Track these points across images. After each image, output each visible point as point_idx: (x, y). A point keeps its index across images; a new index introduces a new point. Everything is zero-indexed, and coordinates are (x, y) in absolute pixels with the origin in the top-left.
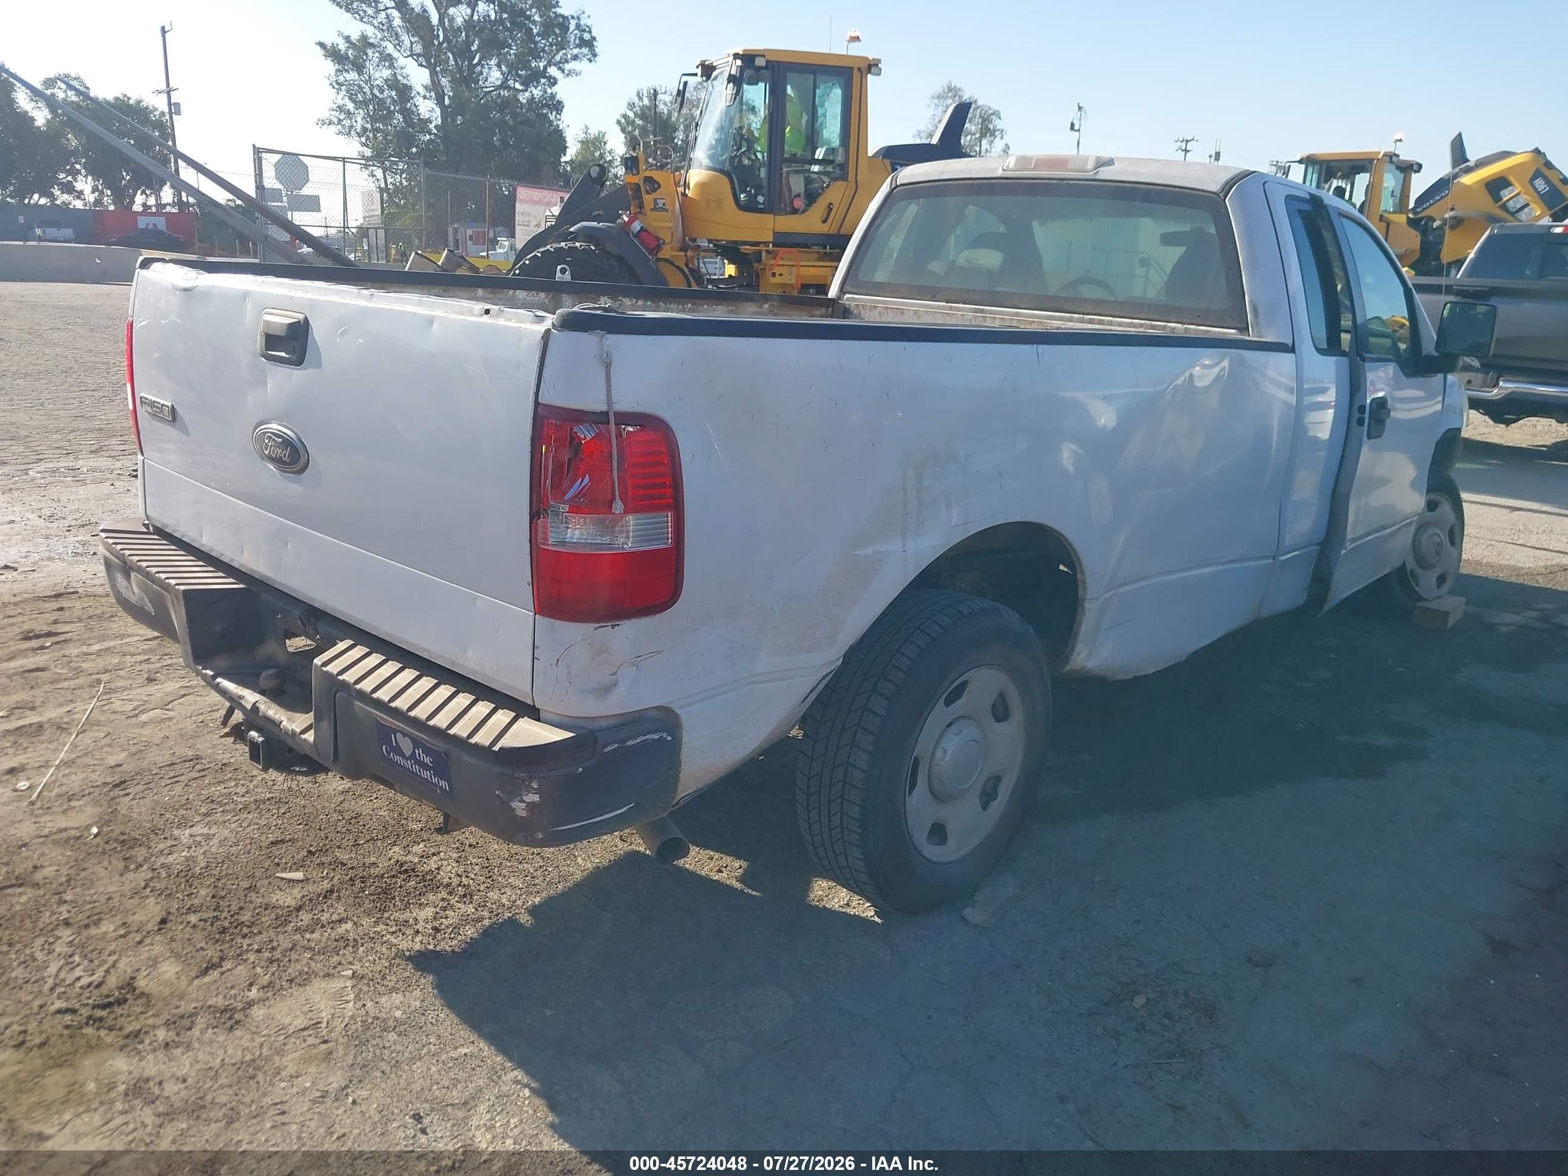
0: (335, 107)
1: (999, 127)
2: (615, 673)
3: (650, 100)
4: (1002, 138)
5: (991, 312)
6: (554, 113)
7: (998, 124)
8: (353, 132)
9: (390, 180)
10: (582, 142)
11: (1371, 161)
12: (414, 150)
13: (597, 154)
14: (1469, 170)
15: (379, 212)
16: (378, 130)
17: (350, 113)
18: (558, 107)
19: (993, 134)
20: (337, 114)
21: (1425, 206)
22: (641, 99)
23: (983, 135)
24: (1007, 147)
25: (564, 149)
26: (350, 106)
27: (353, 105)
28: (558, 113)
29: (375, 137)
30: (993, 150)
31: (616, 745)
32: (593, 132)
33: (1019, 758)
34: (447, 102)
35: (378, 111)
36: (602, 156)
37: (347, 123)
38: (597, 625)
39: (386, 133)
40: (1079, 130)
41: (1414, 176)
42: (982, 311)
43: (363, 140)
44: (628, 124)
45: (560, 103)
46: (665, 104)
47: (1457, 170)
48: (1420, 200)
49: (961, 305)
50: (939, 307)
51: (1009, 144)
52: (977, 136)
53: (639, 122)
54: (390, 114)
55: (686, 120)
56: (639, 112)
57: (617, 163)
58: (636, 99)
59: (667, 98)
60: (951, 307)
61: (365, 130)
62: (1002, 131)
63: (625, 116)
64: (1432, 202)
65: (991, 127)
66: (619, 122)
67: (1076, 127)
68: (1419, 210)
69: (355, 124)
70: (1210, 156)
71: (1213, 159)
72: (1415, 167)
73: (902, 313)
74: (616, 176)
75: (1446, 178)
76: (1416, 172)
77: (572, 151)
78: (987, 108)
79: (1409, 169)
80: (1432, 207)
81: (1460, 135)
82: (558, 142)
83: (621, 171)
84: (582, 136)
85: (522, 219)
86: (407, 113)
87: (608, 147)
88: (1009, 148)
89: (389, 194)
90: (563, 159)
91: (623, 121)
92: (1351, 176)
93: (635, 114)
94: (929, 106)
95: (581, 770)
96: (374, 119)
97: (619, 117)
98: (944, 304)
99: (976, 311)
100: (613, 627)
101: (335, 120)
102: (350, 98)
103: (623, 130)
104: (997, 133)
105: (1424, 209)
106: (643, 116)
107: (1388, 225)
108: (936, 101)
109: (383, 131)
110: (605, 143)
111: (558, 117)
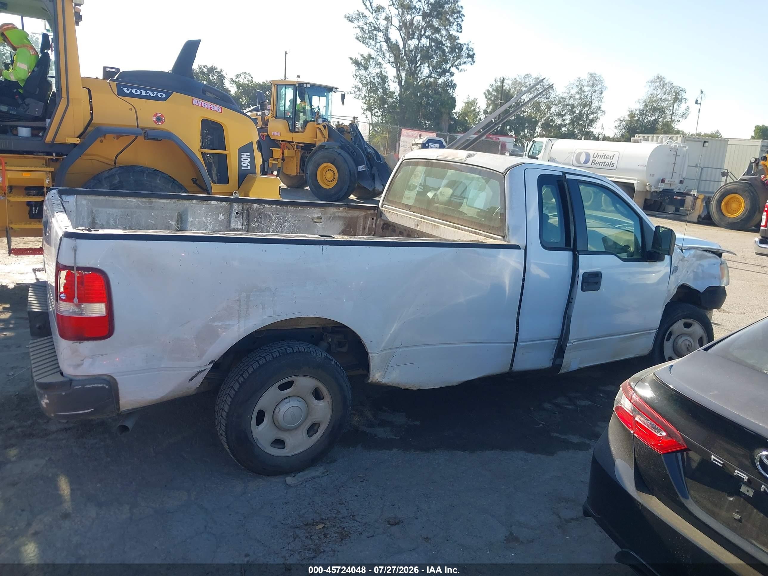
0: (353, 86)
1: (684, 97)
2: (83, 360)
3: (501, 83)
4: (685, 103)
6: (452, 89)
7: (684, 95)
8: (360, 98)
9: (374, 119)
10: (466, 103)
12: (386, 106)
13: (473, 108)
15: (368, 134)
16: (371, 97)
17: (360, 89)
18: (454, 86)
19: (681, 101)
20: (354, 89)
22: (496, 82)
23: (675, 102)
24: (688, 107)
25: (454, 106)
26: (360, 85)
27: (362, 85)
28: (453, 89)
29: (369, 100)
30: (680, 109)
31: (80, 387)
32: (471, 99)
33: (329, 416)
34: (403, 84)
35: (372, 88)
36: (474, 110)
37: (358, 93)
38: (73, 342)
39: (375, 98)
40: (700, 104)
42: (423, 218)
43: (364, 101)
44: (489, 95)
45: (455, 84)
46: (508, 85)
50: (410, 214)
51: (689, 106)
52: (672, 101)
53: (494, 93)
54: (377, 89)
55: (518, 93)
56: (495, 89)
57: (482, 113)
58: (494, 83)
59: (510, 82)
60: (414, 215)
61: (365, 96)
62: (686, 99)
63: (488, 91)
65: (680, 97)
66: (484, 93)
67: (699, 102)
69: (361, 94)
73: (397, 216)
74: (480, 119)
77: (459, 107)
78: (678, 87)
82: (452, 102)
83: (483, 117)
84: (466, 100)
85: (403, 144)
86: (385, 90)
87: (478, 106)
88: (689, 108)
89: (373, 126)
90: (454, 111)
91: (486, 93)
93: (493, 89)
94: (645, 86)
95: (64, 393)
96: (369, 91)
97: (485, 91)
98: (412, 213)
100: (80, 343)
101: (353, 92)
102: (361, 82)
103: (486, 97)
104: (683, 100)
106: (496, 90)
108: (650, 84)
109: (373, 97)
110: (477, 103)
111: (454, 91)
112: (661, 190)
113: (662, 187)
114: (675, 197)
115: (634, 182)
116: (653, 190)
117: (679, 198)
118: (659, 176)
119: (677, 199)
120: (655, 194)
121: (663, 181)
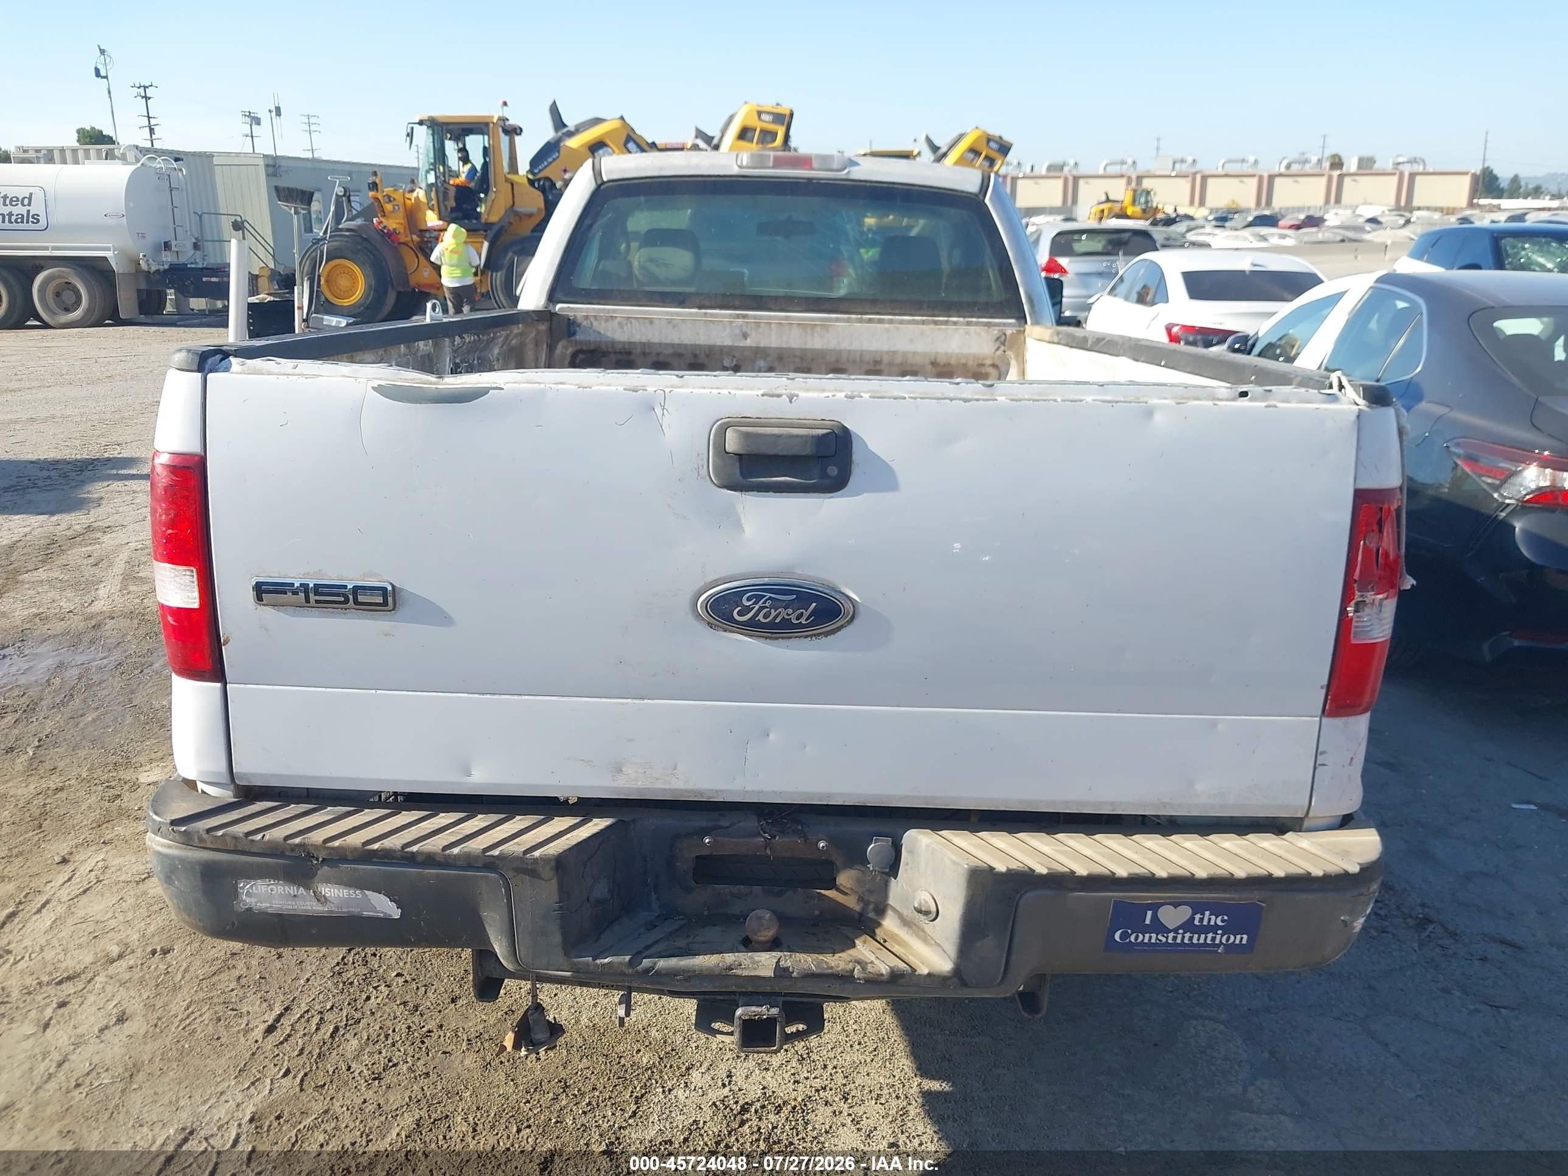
5: (755, 317)
11: (487, 124)
14: (570, 134)
21: (540, 168)
41: (517, 139)
42: (744, 317)
47: (560, 134)
48: (535, 162)
49: (717, 311)
50: (691, 314)
60: (705, 314)
64: (546, 163)
68: (536, 171)
70: (270, 111)
71: (274, 114)
72: (518, 131)
73: (651, 323)
75: (553, 141)
76: (517, 134)
79: (513, 132)
80: (548, 168)
81: (555, 102)
92: (462, 138)
98: (694, 310)
99: (738, 316)
105: (540, 171)
107: (512, 184)
112: (166, 267)
113: (168, 258)
114: (204, 279)
115: (108, 254)
116: (154, 268)
117: (214, 279)
118: (155, 236)
119: (211, 282)
120: (157, 277)
121: (167, 246)
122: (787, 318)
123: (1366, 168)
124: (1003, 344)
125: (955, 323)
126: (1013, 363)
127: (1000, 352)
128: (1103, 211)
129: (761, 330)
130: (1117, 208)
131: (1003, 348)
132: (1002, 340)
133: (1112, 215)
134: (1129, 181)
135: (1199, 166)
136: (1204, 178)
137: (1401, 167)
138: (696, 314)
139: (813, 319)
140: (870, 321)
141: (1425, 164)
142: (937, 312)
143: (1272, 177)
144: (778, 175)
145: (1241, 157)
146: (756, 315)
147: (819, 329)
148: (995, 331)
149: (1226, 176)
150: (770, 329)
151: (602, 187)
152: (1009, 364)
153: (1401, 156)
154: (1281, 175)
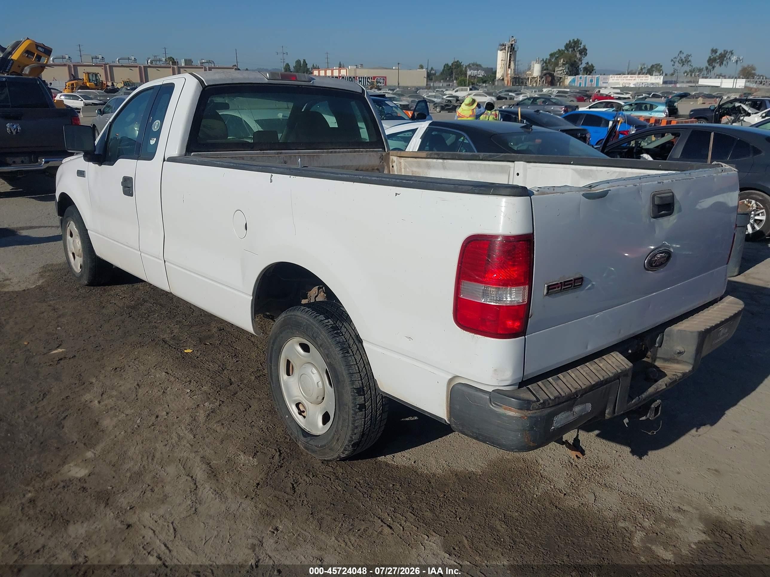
122: (299, 153)
123: (189, 65)
124: (383, 160)
125: (362, 152)
126: (386, 167)
127: (381, 163)
128: (73, 84)
129: (292, 159)
130: (81, 83)
131: (382, 161)
132: (382, 158)
133: (79, 86)
134: (69, 67)
135: (106, 61)
136: (111, 67)
137: (204, 64)
138: (260, 154)
139: (309, 153)
140: (331, 152)
141: (214, 64)
142: (355, 147)
143: (146, 68)
144: (285, 83)
145: (127, 57)
146: (285, 152)
147: (306, 156)
148: (379, 154)
149: (122, 66)
150: (291, 158)
151: (206, 89)
152: (384, 168)
153: (203, 59)
154: (150, 67)
